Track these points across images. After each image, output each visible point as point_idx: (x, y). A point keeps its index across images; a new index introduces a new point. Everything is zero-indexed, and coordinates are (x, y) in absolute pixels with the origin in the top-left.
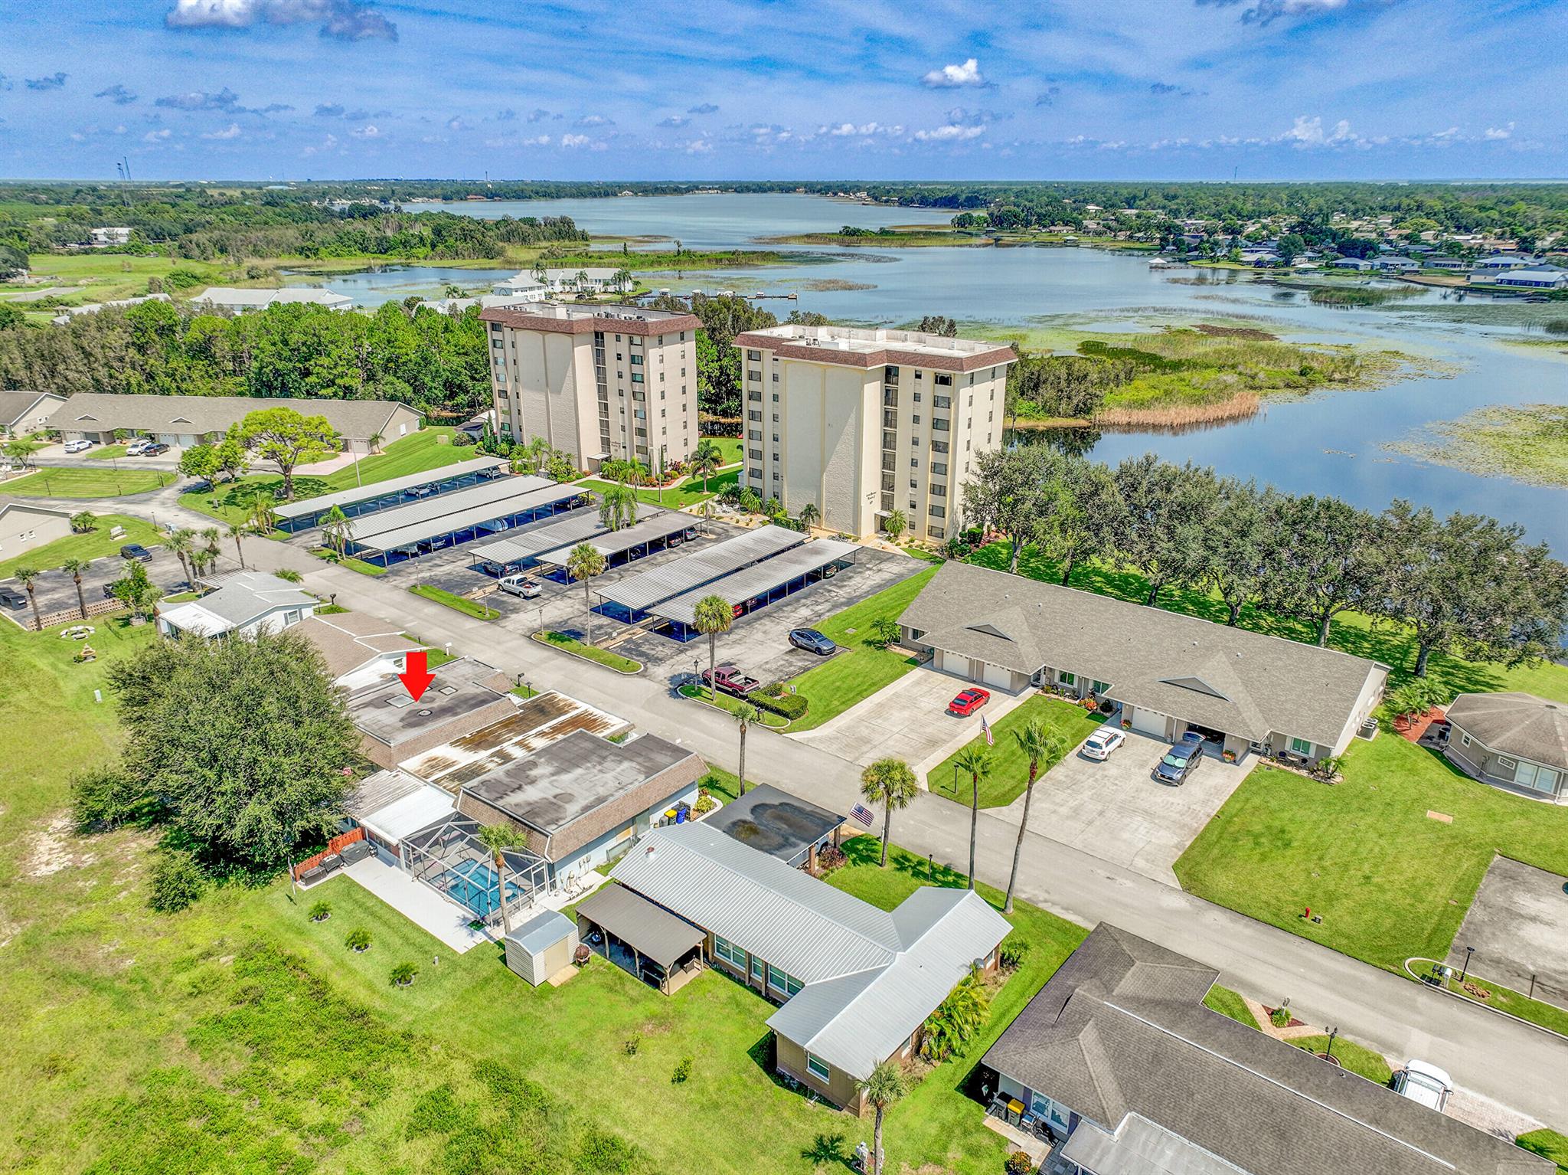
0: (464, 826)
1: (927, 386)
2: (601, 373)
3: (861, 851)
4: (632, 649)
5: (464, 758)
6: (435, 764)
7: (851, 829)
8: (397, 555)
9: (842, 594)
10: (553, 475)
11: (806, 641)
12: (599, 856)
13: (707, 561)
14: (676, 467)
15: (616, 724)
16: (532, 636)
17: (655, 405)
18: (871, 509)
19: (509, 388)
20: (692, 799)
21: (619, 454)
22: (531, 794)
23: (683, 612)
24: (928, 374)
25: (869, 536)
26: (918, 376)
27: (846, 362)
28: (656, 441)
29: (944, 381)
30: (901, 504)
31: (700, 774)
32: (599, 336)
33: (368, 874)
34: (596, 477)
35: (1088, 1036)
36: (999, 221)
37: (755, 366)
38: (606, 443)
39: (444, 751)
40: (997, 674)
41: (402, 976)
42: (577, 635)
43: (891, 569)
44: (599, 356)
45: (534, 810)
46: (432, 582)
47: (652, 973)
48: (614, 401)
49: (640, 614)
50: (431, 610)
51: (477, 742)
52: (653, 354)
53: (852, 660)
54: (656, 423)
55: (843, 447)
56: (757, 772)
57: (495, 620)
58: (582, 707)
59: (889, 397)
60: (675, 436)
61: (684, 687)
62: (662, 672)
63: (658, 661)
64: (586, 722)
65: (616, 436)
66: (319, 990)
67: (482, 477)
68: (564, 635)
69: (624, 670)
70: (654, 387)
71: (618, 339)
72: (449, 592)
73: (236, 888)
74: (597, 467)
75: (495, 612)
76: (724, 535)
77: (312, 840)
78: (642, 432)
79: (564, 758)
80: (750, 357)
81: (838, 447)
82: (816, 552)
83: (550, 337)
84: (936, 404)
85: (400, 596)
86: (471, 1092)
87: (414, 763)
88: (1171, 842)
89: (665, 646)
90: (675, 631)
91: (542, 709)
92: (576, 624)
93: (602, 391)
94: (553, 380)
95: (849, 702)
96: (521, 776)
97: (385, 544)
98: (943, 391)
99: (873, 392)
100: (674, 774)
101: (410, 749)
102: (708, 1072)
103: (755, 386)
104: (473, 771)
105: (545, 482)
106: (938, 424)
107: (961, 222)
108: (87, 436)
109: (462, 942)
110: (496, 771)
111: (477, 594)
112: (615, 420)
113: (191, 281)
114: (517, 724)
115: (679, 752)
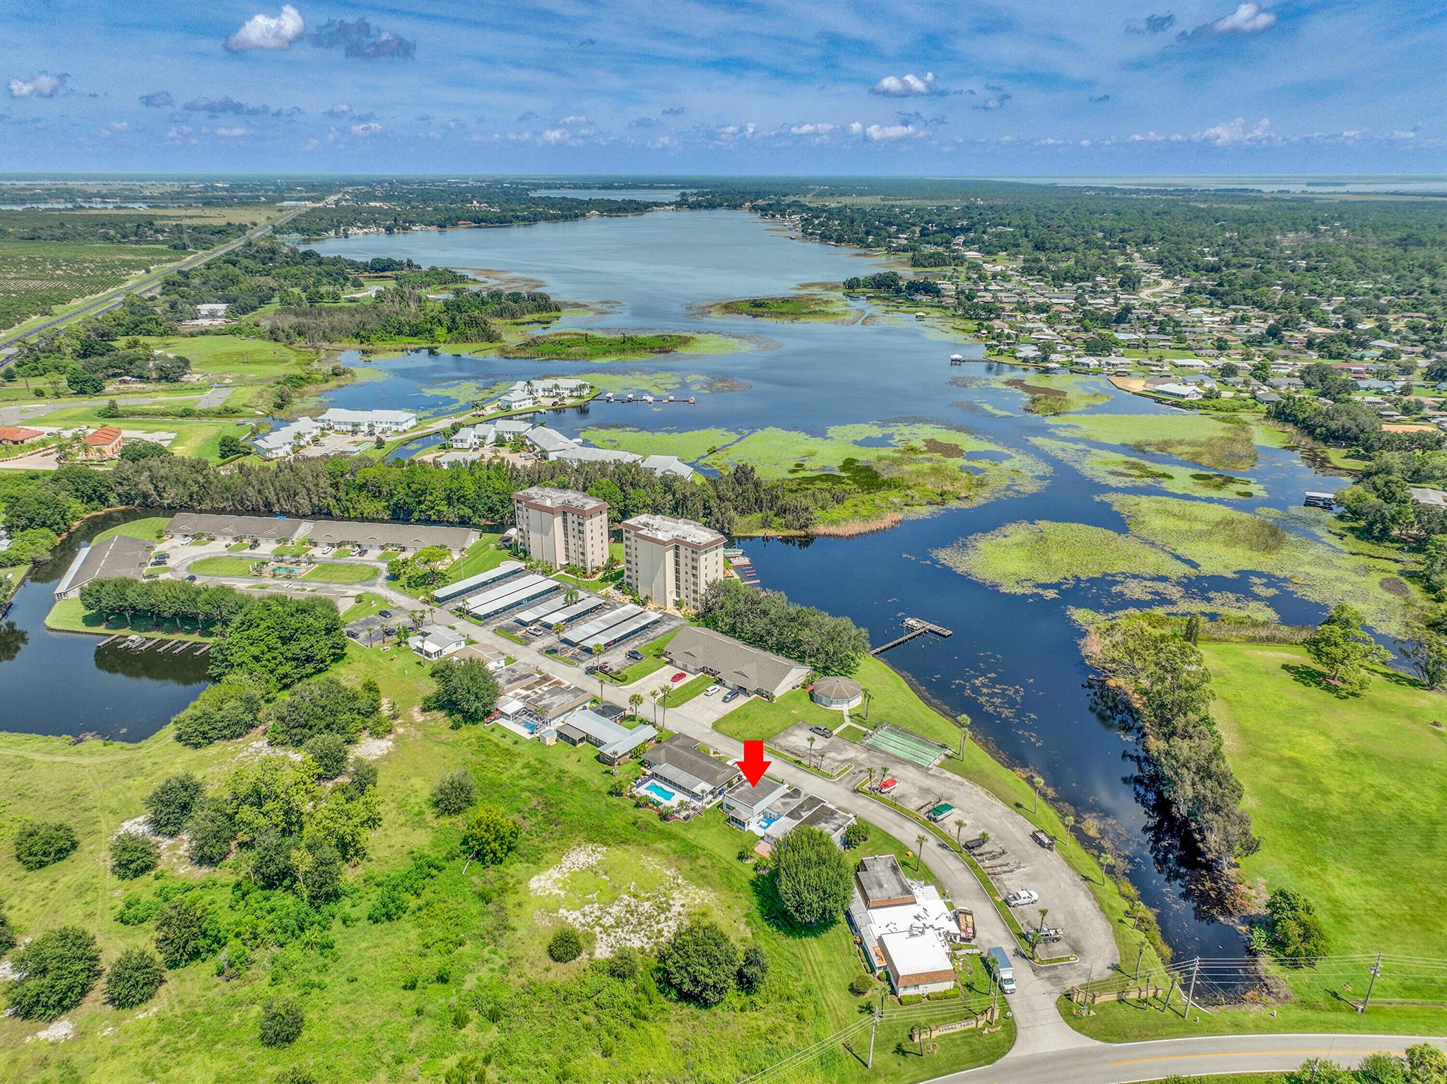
0: (526, 711)
2: (565, 528)
3: (632, 718)
4: (574, 657)
5: (525, 693)
6: (517, 694)
7: (628, 713)
8: (488, 616)
9: (652, 635)
10: (544, 573)
11: (633, 655)
12: (562, 718)
13: (604, 621)
14: (598, 568)
15: (567, 683)
16: (540, 651)
17: (589, 542)
18: (671, 597)
20: (588, 705)
21: (573, 562)
22: (544, 702)
23: (590, 643)
24: (689, 549)
25: (671, 609)
27: (659, 543)
28: (589, 557)
29: (694, 552)
30: (683, 596)
31: (592, 698)
32: (565, 513)
33: (502, 722)
34: (562, 572)
35: (663, 751)
38: (567, 556)
39: (519, 691)
40: (691, 668)
41: (516, 743)
42: (556, 651)
43: (674, 623)
44: (565, 521)
45: (545, 706)
46: (501, 628)
47: (574, 743)
48: (570, 539)
49: (577, 644)
50: (503, 641)
51: (528, 688)
52: (588, 523)
53: (648, 661)
54: (589, 550)
55: (660, 573)
56: (606, 697)
57: (526, 645)
58: (558, 678)
59: (677, 555)
60: (598, 553)
61: (590, 671)
62: (584, 666)
63: (582, 661)
64: (559, 683)
65: (572, 554)
66: (497, 745)
67: (515, 573)
68: (551, 651)
69: (572, 664)
70: (588, 535)
71: (573, 515)
72: (507, 632)
73: (469, 725)
74: (563, 567)
75: (526, 641)
76: (613, 607)
77: (488, 714)
78: (583, 554)
79: (553, 693)
81: (658, 574)
82: (645, 618)
83: (543, 513)
85: (491, 634)
86: (533, 763)
87: (511, 694)
88: (715, 717)
89: (586, 656)
90: (588, 650)
91: (545, 679)
92: (555, 647)
93: (566, 535)
94: (545, 530)
95: (641, 677)
96: (541, 698)
97: (482, 611)
99: (670, 555)
100: (582, 698)
101: (510, 690)
102: (584, 760)
104: (528, 696)
105: (539, 578)
106: (694, 568)
108: (329, 545)
109: (529, 737)
110: (534, 696)
111: (519, 633)
112: (571, 547)
113: (301, 382)
114: (538, 683)
115: (585, 692)
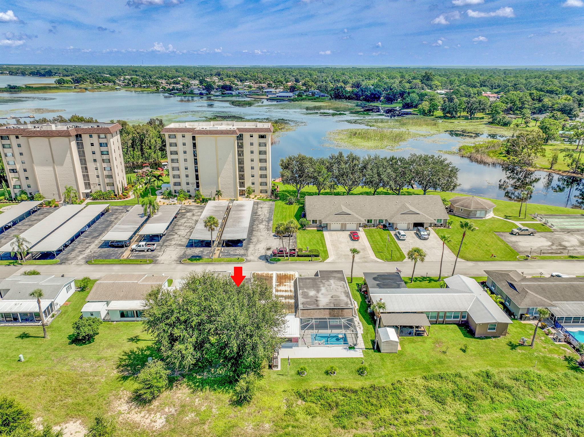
1: (256, 140)
2: (82, 153)
4: (228, 254)
14: (127, 189)
15: (294, 273)
19: (18, 167)
24: (256, 135)
26: (252, 136)
27: (228, 134)
29: (262, 137)
30: (248, 184)
32: (78, 136)
34: (89, 200)
36: (77, 81)
37: (173, 141)
38: (88, 185)
40: (351, 226)
43: (264, 206)
44: (80, 146)
46: (93, 258)
48: (91, 165)
53: (302, 235)
55: (227, 166)
58: (273, 273)
59: (239, 146)
61: (270, 260)
62: (253, 258)
64: (283, 277)
65: (93, 180)
68: (195, 258)
69: (240, 261)
71: (91, 136)
74: (86, 196)
80: (169, 137)
81: (225, 167)
83: (52, 139)
84: (260, 145)
91: (262, 279)
93: (83, 161)
95: (324, 247)
98: (262, 140)
103: (173, 149)
106: (262, 153)
107: (59, 82)
111: (125, 256)
112: (92, 173)
115: (338, 271)
